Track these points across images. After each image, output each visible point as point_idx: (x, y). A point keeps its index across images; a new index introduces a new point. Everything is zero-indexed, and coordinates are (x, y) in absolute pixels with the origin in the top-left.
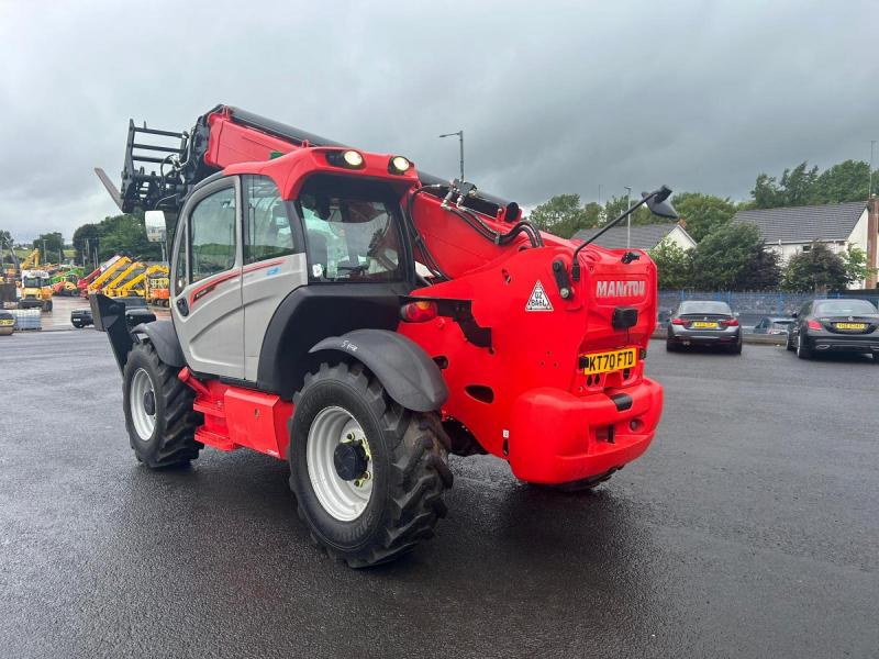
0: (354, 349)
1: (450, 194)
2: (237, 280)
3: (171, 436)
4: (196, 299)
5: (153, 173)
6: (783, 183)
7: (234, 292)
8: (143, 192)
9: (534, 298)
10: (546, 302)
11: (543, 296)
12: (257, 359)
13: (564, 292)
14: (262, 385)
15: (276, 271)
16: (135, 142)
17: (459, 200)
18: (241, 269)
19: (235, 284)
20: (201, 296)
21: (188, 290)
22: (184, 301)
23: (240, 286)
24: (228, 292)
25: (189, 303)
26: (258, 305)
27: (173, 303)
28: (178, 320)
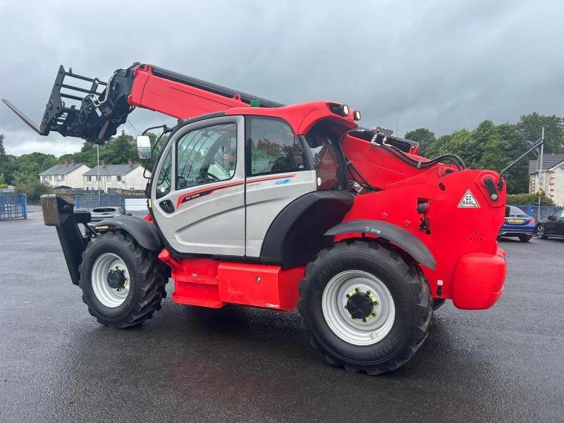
0: (379, 232)
1: (375, 136)
2: (239, 187)
3: (146, 303)
4: (185, 200)
5: (73, 107)
7: (234, 196)
8: (60, 121)
9: (465, 199)
10: (474, 202)
11: (472, 198)
12: (261, 242)
13: (494, 196)
14: (265, 259)
15: (286, 181)
16: (63, 83)
17: (385, 139)
18: (243, 180)
19: (237, 190)
20: (191, 199)
21: (173, 195)
22: (169, 202)
23: (243, 192)
24: (228, 195)
25: (175, 203)
26: (263, 205)
27: (154, 204)
28: (160, 216)
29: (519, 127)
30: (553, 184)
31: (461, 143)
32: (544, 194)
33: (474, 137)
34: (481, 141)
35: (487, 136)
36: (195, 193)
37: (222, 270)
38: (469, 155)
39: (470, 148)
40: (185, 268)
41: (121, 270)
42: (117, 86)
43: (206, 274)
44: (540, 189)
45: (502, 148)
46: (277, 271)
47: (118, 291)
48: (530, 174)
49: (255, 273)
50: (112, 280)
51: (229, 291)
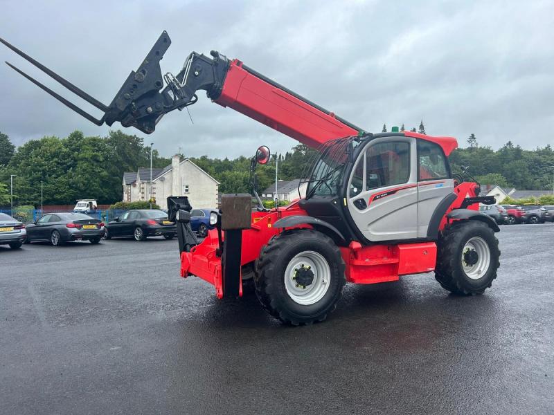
7: (411, 195)
12: (427, 226)
14: (430, 238)
15: (441, 185)
18: (416, 183)
19: (413, 191)
20: (381, 197)
21: (365, 194)
22: (363, 200)
23: (417, 192)
24: (407, 194)
25: (367, 201)
26: (428, 201)
27: (350, 202)
28: (355, 212)
29: (108, 141)
30: (154, 193)
31: (53, 150)
32: (155, 202)
33: (66, 145)
34: (74, 150)
35: (80, 146)
36: (384, 193)
38: (64, 163)
39: (64, 156)
40: (359, 256)
41: (308, 267)
42: (200, 72)
43: (376, 257)
44: (143, 198)
45: (95, 159)
46: (434, 245)
47: (304, 287)
48: (124, 184)
49: (423, 249)
50: (304, 278)
51: (406, 265)
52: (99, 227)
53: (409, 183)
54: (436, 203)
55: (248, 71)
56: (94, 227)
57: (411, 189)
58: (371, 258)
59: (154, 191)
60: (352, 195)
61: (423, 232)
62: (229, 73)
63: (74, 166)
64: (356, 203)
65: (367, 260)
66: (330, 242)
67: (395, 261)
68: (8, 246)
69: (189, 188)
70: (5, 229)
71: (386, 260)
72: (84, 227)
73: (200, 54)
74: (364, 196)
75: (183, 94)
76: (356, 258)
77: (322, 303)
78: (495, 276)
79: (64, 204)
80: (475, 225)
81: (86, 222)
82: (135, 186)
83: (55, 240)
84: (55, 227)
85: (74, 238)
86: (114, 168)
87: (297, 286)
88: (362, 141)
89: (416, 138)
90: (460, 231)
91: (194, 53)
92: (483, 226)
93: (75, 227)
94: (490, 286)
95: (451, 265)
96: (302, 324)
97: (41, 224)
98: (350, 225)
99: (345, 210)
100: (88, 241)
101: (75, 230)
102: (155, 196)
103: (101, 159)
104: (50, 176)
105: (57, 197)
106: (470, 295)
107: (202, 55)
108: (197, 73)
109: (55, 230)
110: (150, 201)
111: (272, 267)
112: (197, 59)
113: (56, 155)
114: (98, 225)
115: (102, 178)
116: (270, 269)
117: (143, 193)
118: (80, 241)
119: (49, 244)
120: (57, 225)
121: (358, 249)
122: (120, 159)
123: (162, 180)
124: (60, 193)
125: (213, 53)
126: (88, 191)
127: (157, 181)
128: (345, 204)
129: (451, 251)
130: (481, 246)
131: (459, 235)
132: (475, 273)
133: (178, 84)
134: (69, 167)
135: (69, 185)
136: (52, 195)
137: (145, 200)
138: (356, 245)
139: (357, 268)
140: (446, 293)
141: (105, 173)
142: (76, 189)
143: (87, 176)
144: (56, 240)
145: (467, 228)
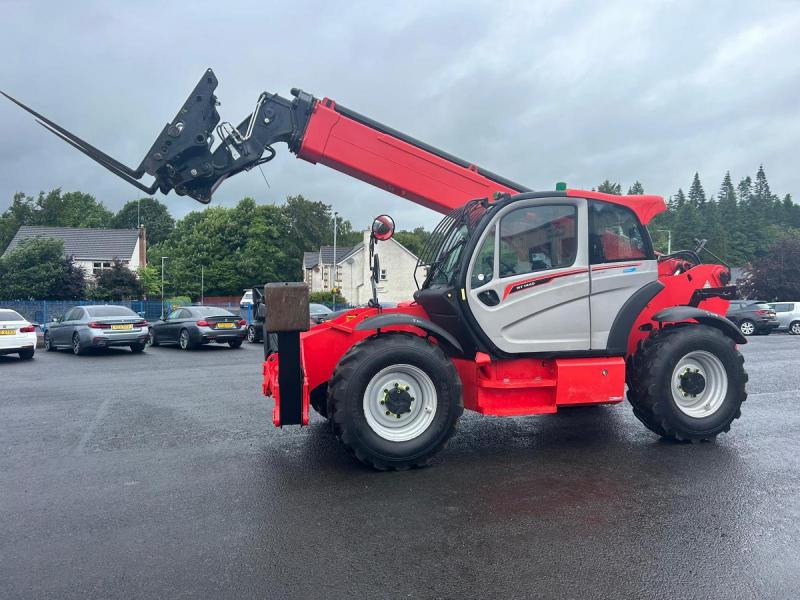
2: (584, 275)
4: (514, 290)
6: (39, 203)
7: (578, 285)
12: (608, 332)
14: (614, 350)
15: (633, 270)
18: (587, 267)
19: (581, 278)
20: (524, 288)
21: (497, 283)
22: (493, 292)
23: (588, 280)
24: (571, 284)
25: (500, 294)
26: (608, 294)
27: (471, 295)
28: (479, 310)
29: (286, 211)
30: (340, 281)
32: (339, 292)
33: (233, 218)
34: (243, 224)
35: (250, 217)
36: (528, 282)
37: (561, 368)
38: (230, 241)
39: (230, 232)
40: (493, 374)
41: (404, 388)
42: (272, 119)
43: (522, 377)
44: (326, 287)
45: (268, 234)
46: (622, 362)
47: (399, 417)
48: (304, 269)
49: (601, 366)
50: (398, 403)
51: (570, 389)
52: (239, 326)
53: (576, 266)
54: (624, 297)
55: (342, 113)
56: (233, 325)
57: (577, 276)
58: (513, 378)
59: (340, 277)
60: (476, 284)
61: (601, 342)
62: (313, 117)
63: (242, 245)
64: (482, 296)
65: (506, 381)
66: (436, 351)
67: (550, 383)
68: (128, 348)
69: (387, 274)
70: (119, 327)
71: (538, 382)
72: (220, 326)
73: (274, 94)
74: (496, 285)
75: (248, 148)
76: (488, 376)
77: (421, 441)
78: (737, 414)
79: (228, 295)
80: (698, 333)
81: (221, 319)
82: (317, 270)
83: (184, 343)
84: (185, 325)
85: (206, 339)
86: (292, 247)
87: (388, 413)
88: (494, 205)
89: (588, 199)
90: (668, 341)
91: (265, 93)
92: (713, 334)
93: (208, 325)
94: (727, 428)
95: (650, 393)
96: (391, 469)
97: (171, 321)
98: (473, 329)
99: (465, 305)
100: (227, 345)
101: (208, 329)
102: (341, 284)
103: (276, 235)
104: (213, 256)
105: (222, 285)
106: (687, 441)
107: (276, 95)
108: (267, 120)
109: (184, 328)
110: (333, 292)
111: (344, 386)
112: (269, 102)
113: (221, 230)
114: (237, 324)
115: (278, 260)
116: (342, 388)
117: (326, 280)
118: (215, 344)
119: (177, 347)
120: (187, 322)
121: (486, 363)
122: (301, 234)
123: (351, 262)
124: (223, 280)
125: (294, 92)
126: (259, 278)
127: (344, 264)
128: (464, 298)
129: (651, 372)
130: (711, 365)
131: (668, 348)
132: (699, 409)
133: (238, 137)
134: (236, 246)
135: (236, 269)
136: (215, 283)
137: (329, 290)
138: (482, 357)
139: (489, 392)
140: (652, 437)
141: (281, 254)
142: (244, 274)
143: (259, 258)
144: (186, 341)
145: (682, 337)
